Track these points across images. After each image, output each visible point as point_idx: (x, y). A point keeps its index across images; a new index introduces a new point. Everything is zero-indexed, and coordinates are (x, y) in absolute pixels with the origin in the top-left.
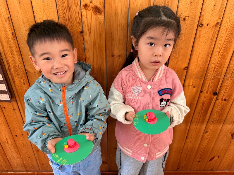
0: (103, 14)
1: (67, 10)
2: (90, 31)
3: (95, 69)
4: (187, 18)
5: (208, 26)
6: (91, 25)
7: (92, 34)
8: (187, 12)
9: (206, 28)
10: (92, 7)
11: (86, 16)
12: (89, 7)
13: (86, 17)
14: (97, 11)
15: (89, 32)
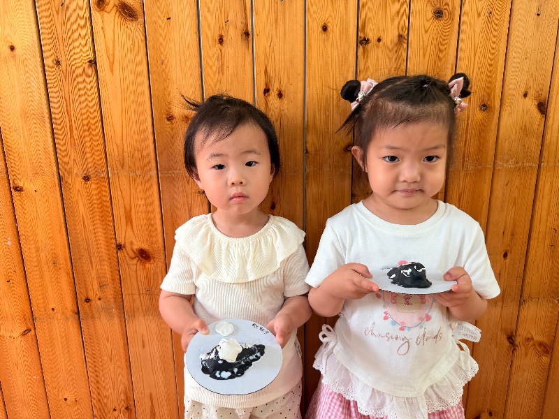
0: (141, 20)
1: (58, 13)
2: (111, 59)
3: (126, 155)
4: (330, 26)
5: (381, 43)
6: (114, 46)
7: (116, 65)
8: (328, 13)
9: (378, 47)
10: (115, 5)
11: (100, 25)
12: (107, 5)
13: (103, 28)
14: (126, 14)
15: (110, 62)
